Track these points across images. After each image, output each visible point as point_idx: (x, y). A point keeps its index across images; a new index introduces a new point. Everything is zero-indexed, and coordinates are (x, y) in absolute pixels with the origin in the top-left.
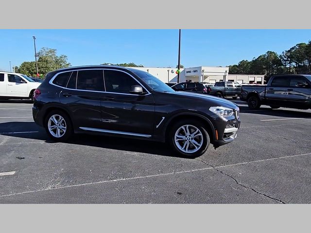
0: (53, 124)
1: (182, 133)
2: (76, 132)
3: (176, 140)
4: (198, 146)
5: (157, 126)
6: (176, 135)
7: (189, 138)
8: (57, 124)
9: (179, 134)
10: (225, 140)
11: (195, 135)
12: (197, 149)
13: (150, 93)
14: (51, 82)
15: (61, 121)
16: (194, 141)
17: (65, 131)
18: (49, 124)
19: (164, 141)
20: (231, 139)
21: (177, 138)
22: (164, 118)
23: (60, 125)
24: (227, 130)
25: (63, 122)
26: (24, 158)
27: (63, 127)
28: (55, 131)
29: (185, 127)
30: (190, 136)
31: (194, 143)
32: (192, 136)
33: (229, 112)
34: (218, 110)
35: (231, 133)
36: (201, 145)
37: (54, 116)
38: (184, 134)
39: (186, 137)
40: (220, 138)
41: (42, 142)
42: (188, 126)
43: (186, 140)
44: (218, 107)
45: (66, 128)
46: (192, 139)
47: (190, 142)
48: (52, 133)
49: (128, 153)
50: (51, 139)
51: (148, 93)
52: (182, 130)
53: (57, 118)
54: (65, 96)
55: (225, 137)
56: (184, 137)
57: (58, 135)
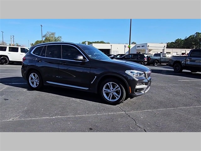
0: (32, 79)
1: (108, 87)
2: (44, 85)
3: (104, 92)
4: (118, 97)
5: (92, 83)
6: (104, 89)
7: (112, 91)
8: (34, 79)
9: (106, 88)
10: (137, 94)
11: (116, 89)
12: (117, 99)
13: (88, 60)
14: (32, 53)
15: (36, 78)
16: (115, 93)
17: (38, 83)
18: (30, 79)
19: (96, 93)
20: (142, 93)
21: (105, 91)
22: (96, 77)
23: (36, 80)
24: (138, 87)
25: (37, 78)
26: (8, 100)
27: (37, 81)
28: (33, 83)
29: (110, 84)
30: (113, 90)
31: (115, 95)
32: (114, 89)
33: (140, 74)
34: (131, 72)
35: (142, 89)
36: (119, 96)
37: (32, 74)
38: (109, 89)
39: (110, 90)
40: (133, 92)
41: (25, 90)
42: (111, 83)
43: (110, 93)
44: (132, 71)
45: (39, 81)
46: (114, 92)
47: (112, 94)
48: (31, 84)
49: (74, 99)
50: (30, 89)
51: (87, 60)
52: (108, 85)
53: (34, 75)
54: (39, 61)
55: (136, 91)
56: (109, 90)
57: (34, 86)
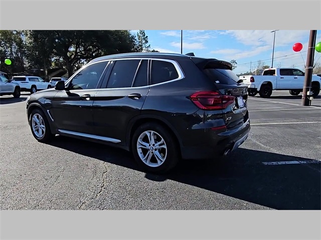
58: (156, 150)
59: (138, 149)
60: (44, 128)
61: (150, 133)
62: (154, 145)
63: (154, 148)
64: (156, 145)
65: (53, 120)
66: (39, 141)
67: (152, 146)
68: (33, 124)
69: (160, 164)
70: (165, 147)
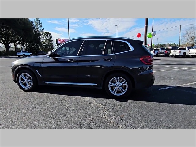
58: (120, 86)
59: (109, 87)
60: (31, 82)
61: (117, 78)
62: (119, 84)
63: (119, 86)
64: (120, 84)
65: (41, 76)
66: (25, 91)
67: (118, 84)
68: (20, 80)
69: (123, 93)
70: (126, 84)
